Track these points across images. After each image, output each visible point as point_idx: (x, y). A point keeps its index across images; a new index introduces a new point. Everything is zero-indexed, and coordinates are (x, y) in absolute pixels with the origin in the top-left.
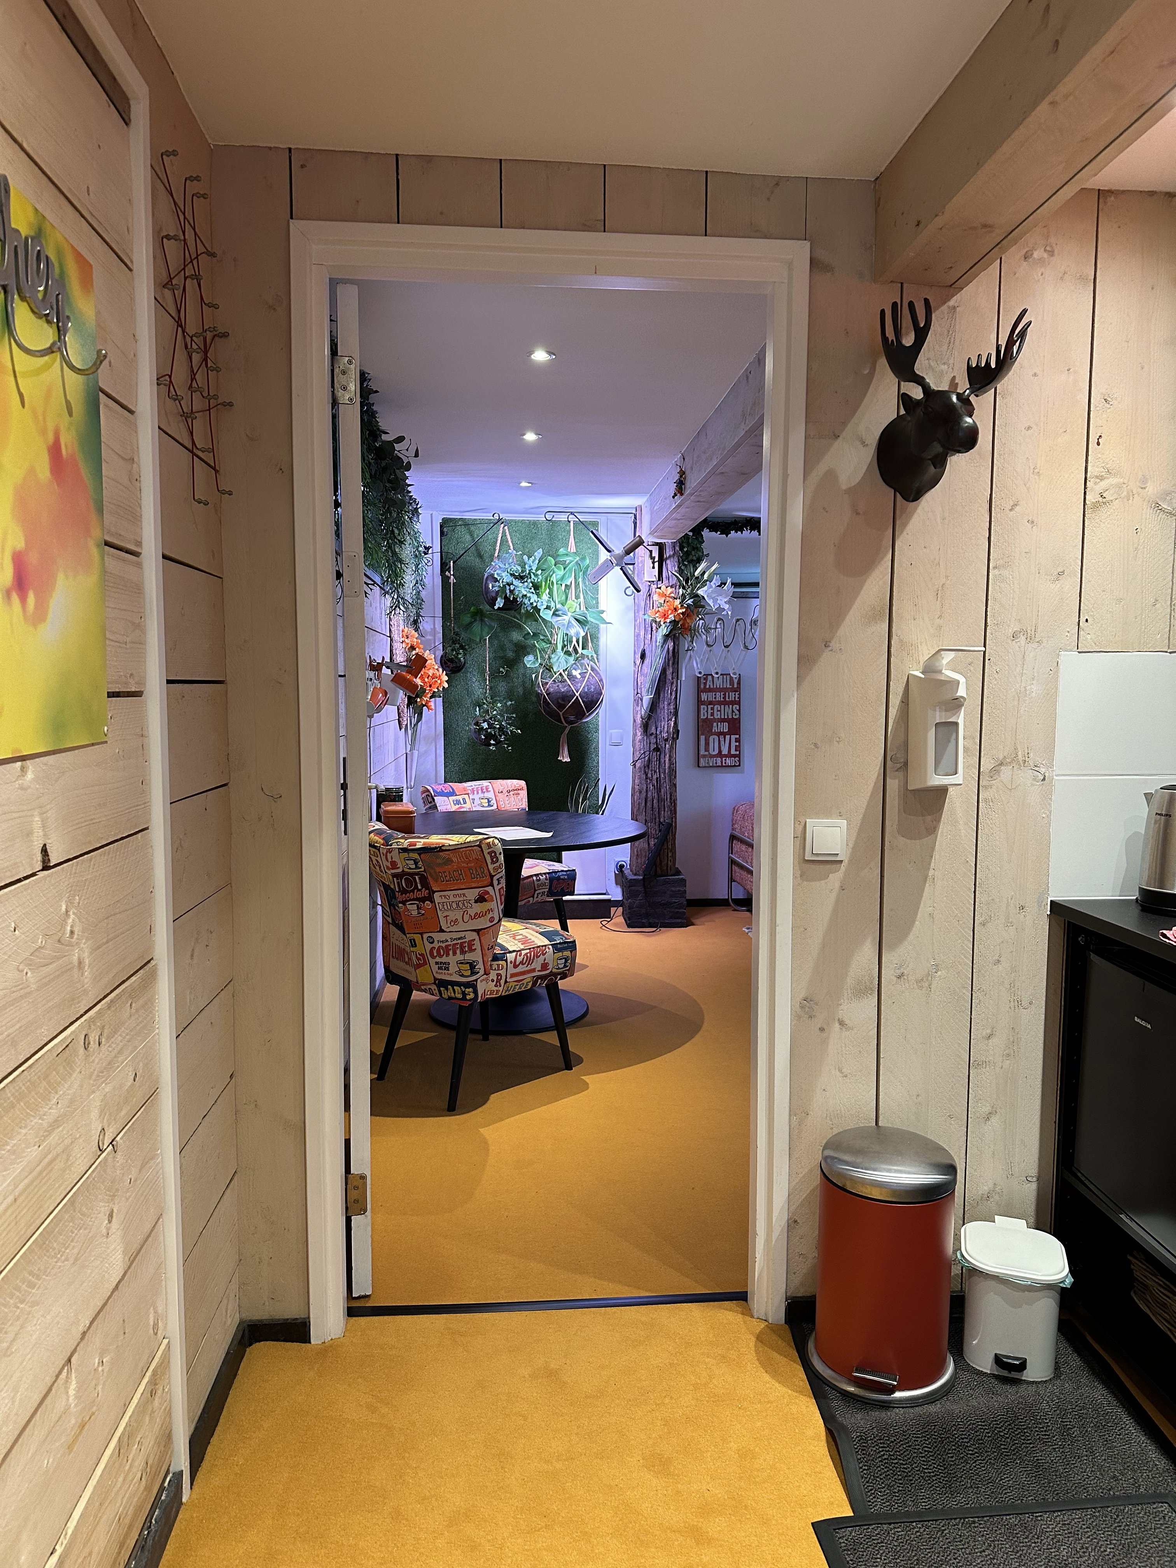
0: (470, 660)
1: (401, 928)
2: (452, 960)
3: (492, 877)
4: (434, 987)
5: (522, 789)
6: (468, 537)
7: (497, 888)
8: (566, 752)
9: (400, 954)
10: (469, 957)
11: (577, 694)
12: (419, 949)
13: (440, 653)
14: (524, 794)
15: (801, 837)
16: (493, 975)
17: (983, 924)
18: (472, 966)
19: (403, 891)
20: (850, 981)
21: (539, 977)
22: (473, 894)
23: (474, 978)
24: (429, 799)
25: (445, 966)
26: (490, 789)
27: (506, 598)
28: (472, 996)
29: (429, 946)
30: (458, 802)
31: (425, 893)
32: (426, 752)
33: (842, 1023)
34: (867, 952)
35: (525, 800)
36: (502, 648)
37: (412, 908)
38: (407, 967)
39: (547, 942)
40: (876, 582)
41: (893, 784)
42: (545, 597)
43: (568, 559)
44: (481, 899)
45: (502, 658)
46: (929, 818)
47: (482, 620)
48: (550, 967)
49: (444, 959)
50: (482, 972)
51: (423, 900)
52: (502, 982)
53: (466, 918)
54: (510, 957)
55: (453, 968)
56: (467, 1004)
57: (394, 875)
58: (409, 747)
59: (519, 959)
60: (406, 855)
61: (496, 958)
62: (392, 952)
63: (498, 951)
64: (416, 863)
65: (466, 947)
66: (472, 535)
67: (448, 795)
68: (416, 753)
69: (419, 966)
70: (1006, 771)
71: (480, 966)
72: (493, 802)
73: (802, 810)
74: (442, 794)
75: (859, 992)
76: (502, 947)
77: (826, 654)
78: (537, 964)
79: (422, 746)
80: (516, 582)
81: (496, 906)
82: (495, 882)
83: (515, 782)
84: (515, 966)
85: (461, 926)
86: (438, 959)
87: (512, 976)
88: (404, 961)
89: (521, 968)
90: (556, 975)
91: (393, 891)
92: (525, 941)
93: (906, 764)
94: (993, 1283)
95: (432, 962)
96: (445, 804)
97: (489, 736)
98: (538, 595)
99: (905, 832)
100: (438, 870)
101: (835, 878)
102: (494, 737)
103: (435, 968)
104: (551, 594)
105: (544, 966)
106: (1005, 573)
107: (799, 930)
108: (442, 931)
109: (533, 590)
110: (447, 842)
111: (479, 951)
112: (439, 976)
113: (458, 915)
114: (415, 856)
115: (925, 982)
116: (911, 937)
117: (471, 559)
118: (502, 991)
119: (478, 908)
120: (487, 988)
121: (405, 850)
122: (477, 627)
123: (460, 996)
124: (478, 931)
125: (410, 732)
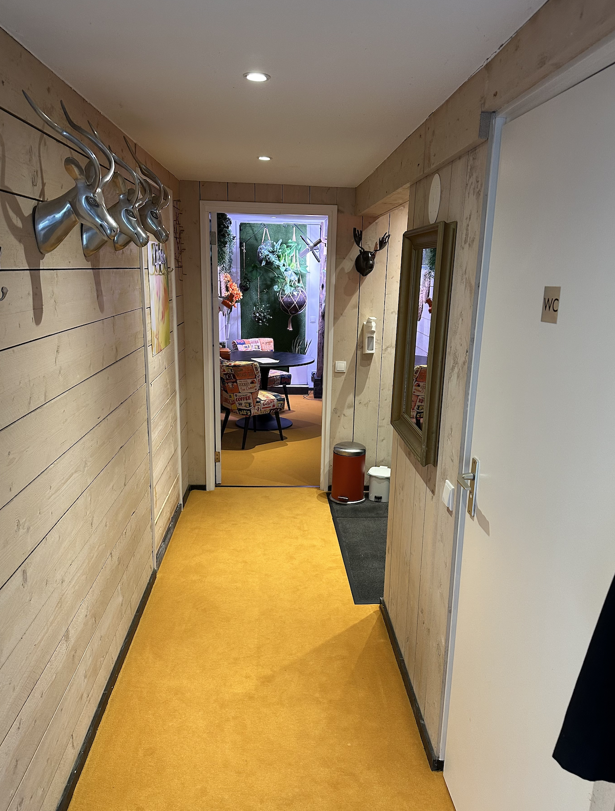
0: (252, 286)
1: (226, 392)
2: (243, 402)
3: (256, 375)
4: (237, 411)
5: (272, 342)
6: (251, 231)
7: (258, 379)
8: (291, 327)
9: (226, 400)
10: (249, 401)
11: (295, 303)
12: (232, 399)
13: (239, 282)
14: (272, 344)
15: (334, 366)
16: (256, 407)
17: (382, 390)
18: (250, 404)
19: (227, 379)
20: (347, 404)
21: (272, 409)
22: (250, 381)
23: (250, 408)
24: (235, 346)
25: (241, 404)
26: (259, 342)
27: (267, 261)
28: (249, 414)
29: (235, 398)
30: (246, 347)
31: (234, 380)
32: (233, 324)
33: (344, 415)
34: (351, 397)
35: (273, 346)
36: (265, 280)
37: (230, 384)
38: (229, 404)
39: (275, 398)
40: (354, 298)
41: (359, 352)
42: (282, 261)
43: (292, 245)
44: (252, 383)
45: (265, 284)
46: (368, 361)
47: (257, 270)
48: (276, 406)
49: (240, 402)
50: (253, 406)
51: (233, 382)
52: (260, 410)
53: (248, 389)
54: (262, 402)
55: (243, 405)
56: (248, 416)
57: (224, 374)
58: (227, 322)
59: (265, 403)
60: (228, 367)
61: (257, 402)
62: (223, 399)
63: (258, 400)
64: (231, 370)
65: (247, 398)
66: (253, 231)
67: (242, 344)
68: (229, 325)
69: (233, 404)
70: (389, 349)
71: (252, 404)
72: (260, 347)
73: (334, 359)
74: (240, 344)
75: (349, 407)
76: (260, 399)
77: (341, 317)
78: (271, 405)
79: (232, 322)
80: (271, 255)
81: (258, 385)
82: (257, 377)
83: (269, 339)
84: (264, 405)
85: (246, 391)
86: (238, 402)
87: (263, 408)
88: (227, 402)
89: (266, 406)
90: (278, 409)
91: (224, 379)
92: (267, 397)
93: (362, 347)
94: (374, 478)
95: (237, 403)
96: (241, 348)
97: (259, 319)
98: (279, 260)
99: (361, 365)
100: (238, 373)
101: (343, 377)
102: (261, 320)
103: (238, 405)
104: (285, 259)
105: (274, 406)
106: (390, 296)
107: (333, 390)
108: (240, 393)
109: (277, 258)
110: (241, 364)
111: (252, 399)
112: (239, 407)
113: (245, 388)
114: (231, 368)
115: (366, 405)
116: (363, 393)
117: (252, 241)
118: (259, 413)
119: (251, 385)
120: (254, 412)
121: (228, 366)
122: (254, 272)
123: (246, 414)
124: (251, 393)
125: (227, 316)
